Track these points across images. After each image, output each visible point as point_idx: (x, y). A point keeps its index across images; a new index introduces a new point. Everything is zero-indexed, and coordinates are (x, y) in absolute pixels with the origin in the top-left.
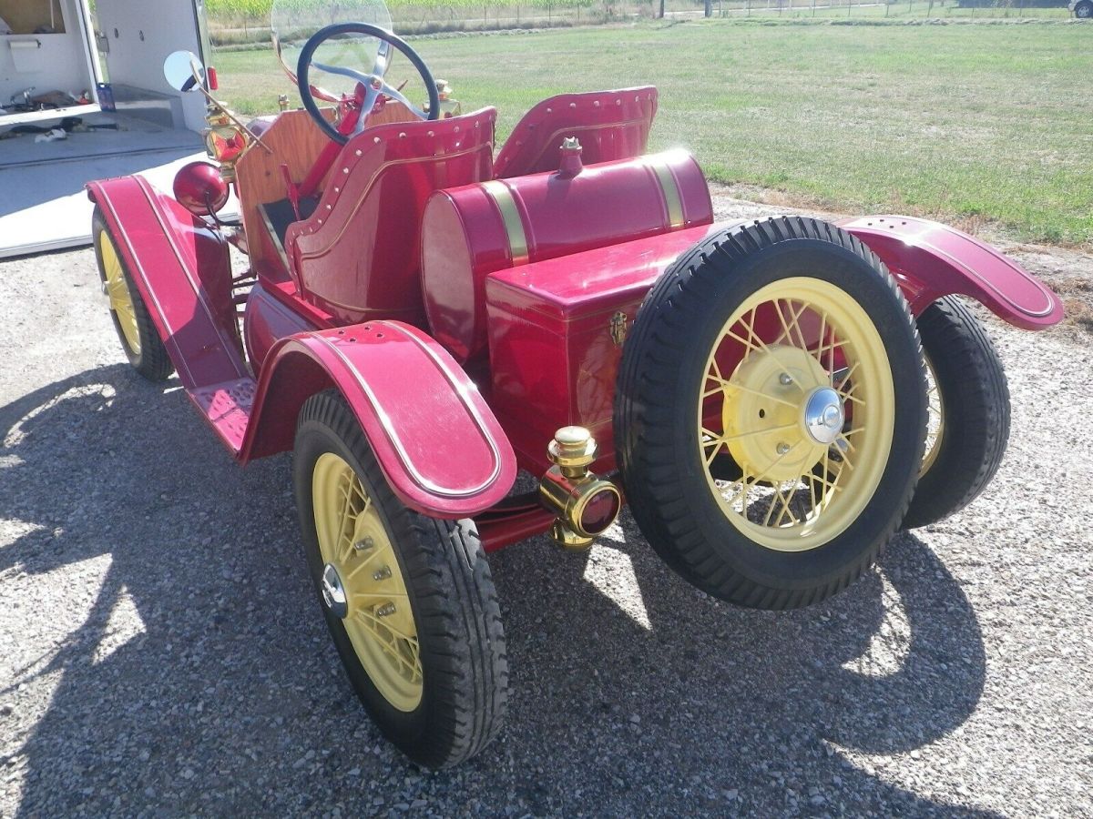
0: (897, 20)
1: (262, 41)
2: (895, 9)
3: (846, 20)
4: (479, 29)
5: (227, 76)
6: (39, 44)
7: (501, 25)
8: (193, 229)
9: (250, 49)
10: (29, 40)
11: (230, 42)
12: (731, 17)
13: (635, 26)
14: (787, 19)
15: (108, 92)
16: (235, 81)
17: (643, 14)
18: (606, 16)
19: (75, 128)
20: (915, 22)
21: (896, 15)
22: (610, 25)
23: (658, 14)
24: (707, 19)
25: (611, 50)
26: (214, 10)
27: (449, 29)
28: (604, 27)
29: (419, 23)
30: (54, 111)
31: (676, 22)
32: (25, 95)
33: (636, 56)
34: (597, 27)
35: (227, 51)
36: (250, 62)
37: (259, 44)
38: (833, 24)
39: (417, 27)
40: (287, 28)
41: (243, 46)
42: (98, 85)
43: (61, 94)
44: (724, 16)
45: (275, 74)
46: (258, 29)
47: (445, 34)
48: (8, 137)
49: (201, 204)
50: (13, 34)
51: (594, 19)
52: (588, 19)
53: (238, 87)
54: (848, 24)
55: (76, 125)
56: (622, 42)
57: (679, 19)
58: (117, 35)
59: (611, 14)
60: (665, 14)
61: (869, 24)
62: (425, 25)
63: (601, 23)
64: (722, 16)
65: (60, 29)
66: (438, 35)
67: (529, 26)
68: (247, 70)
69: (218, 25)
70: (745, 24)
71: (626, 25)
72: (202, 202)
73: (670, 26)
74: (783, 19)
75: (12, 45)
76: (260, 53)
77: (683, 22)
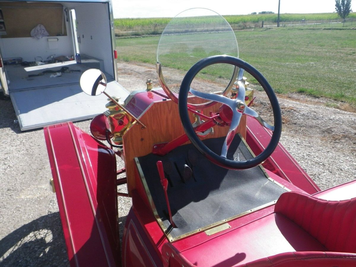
0: (348, 28)
1: (132, 35)
2: (346, 24)
3: (329, 28)
4: (202, 31)
5: (121, 47)
6: (58, 39)
7: (209, 30)
8: (97, 150)
9: (128, 38)
10: (55, 38)
11: (122, 36)
12: (286, 27)
13: (253, 30)
14: (307, 28)
15: (79, 57)
16: (123, 49)
17: (256, 26)
18: (244, 27)
19: (65, 71)
20: (355, 29)
21: (347, 26)
22: (245, 30)
23: (261, 26)
24: (278, 28)
25: (248, 38)
26: (118, 26)
27: (192, 31)
28: (243, 30)
29: (182, 29)
30: (61, 63)
31: (267, 29)
32: (52, 57)
33: (258, 41)
34: (241, 31)
35: (121, 38)
36: (128, 42)
37: (131, 36)
38: (324, 29)
39: (181, 31)
40: (140, 31)
41: (126, 37)
42: (77, 54)
43: (64, 57)
44: (284, 27)
45: (136, 47)
46: (131, 32)
47: (190, 33)
48: (41, 75)
49: (103, 136)
50: (49, 36)
51: (240, 28)
52: (237, 28)
53: (124, 51)
54: (330, 29)
55: (66, 70)
56: (250, 36)
57: (269, 28)
58: (83, 37)
59: (245, 26)
60: (264, 26)
61: (337, 29)
62: (184, 30)
63: (242, 29)
64: (283, 26)
65: (65, 34)
66: (188, 33)
67: (218, 30)
68: (127, 45)
69: (119, 30)
70: (292, 29)
71: (250, 30)
72: (104, 135)
73: (266, 30)
74: (305, 28)
75: (49, 40)
76: (132, 39)
77: (270, 29)
